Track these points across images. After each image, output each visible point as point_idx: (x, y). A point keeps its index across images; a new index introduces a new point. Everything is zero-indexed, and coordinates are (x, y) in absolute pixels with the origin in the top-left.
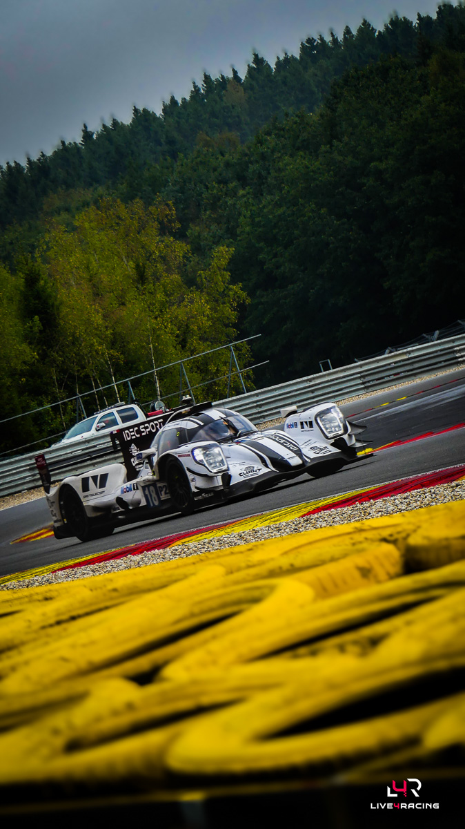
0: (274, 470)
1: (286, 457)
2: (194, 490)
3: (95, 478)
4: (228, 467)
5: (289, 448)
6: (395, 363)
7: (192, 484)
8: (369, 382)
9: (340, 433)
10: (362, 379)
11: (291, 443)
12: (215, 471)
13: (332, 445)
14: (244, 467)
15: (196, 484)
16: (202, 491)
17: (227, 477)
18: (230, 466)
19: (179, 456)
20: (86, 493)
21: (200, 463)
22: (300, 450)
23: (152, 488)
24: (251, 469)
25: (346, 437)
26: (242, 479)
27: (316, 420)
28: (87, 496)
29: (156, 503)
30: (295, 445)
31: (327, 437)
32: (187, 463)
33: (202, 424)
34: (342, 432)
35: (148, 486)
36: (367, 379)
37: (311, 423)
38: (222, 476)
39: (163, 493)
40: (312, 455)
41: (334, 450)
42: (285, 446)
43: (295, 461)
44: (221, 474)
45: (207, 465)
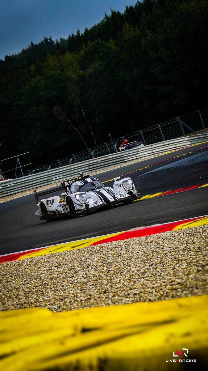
0: (104, 203)
1: (109, 198)
2: (76, 210)
3: (50, 201)
4: (88, 202)
5: (111, 195)
6: (101, 161)
7: (75, 207)
8: (92, 168)
9: (131, 189)
10: (89, 167)
11: (112, 193)
12: (83, 203)
13: (128, 193)
14: (94, 202)
15: (77, 207)
16: (79, 210)
17: (87, 206)
18: (89, 201)
19: (72, 197)
20: (48, 206)
21: (78, 200)
22: (114, 196)
23: (65, 207)
24: (96, 202)
25: (132, 191)
26: (93, 206)
27: (122, 184)
28: (48, 207)
29: (66, 213)
30: (113, 194)
31: (126, 191)
32: (74, 200)
33: (84, 184)
34: (132, 188)
35: (64, 206)
36: (91, 167)
37: (120, 185)
38: (85, 205)
39: (68, 209)
40: (119, 198)
41: (128, 195)
42: (110, 194)
43: (112, 200)
44: (85, 204)
45: (80, 201)
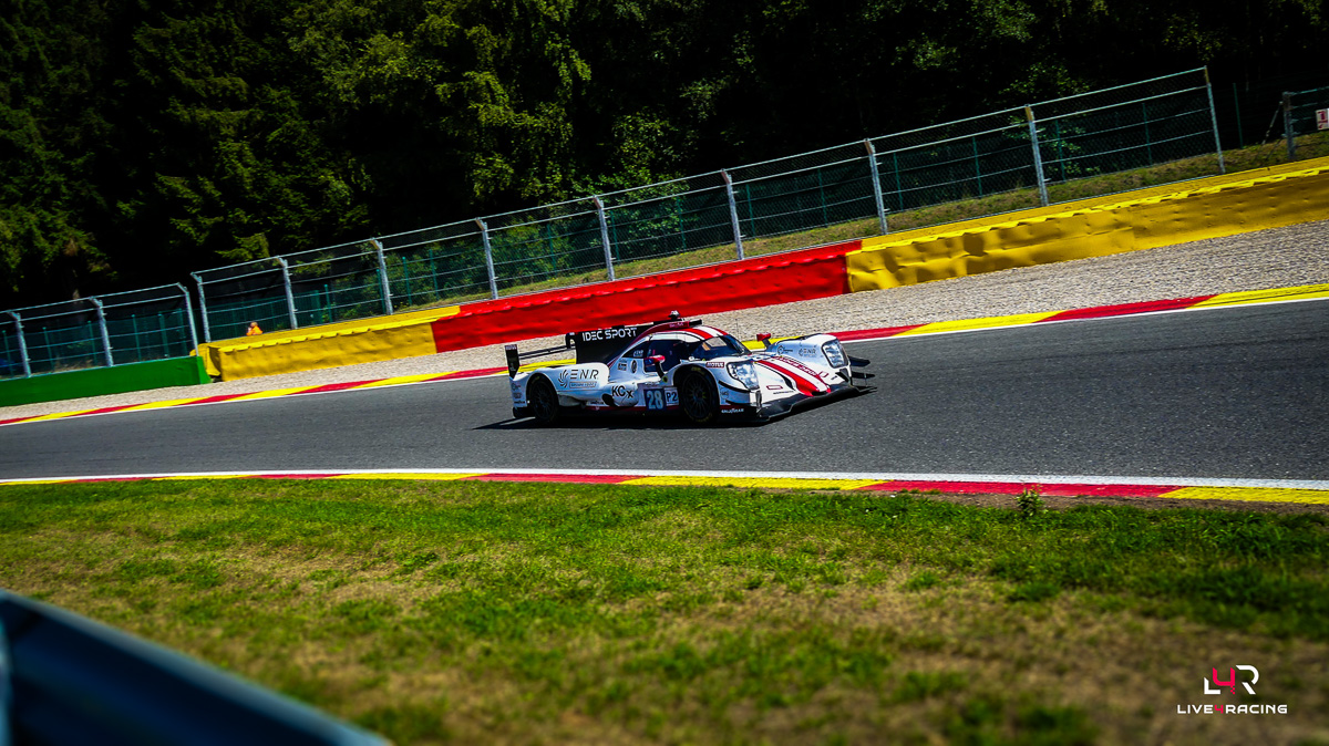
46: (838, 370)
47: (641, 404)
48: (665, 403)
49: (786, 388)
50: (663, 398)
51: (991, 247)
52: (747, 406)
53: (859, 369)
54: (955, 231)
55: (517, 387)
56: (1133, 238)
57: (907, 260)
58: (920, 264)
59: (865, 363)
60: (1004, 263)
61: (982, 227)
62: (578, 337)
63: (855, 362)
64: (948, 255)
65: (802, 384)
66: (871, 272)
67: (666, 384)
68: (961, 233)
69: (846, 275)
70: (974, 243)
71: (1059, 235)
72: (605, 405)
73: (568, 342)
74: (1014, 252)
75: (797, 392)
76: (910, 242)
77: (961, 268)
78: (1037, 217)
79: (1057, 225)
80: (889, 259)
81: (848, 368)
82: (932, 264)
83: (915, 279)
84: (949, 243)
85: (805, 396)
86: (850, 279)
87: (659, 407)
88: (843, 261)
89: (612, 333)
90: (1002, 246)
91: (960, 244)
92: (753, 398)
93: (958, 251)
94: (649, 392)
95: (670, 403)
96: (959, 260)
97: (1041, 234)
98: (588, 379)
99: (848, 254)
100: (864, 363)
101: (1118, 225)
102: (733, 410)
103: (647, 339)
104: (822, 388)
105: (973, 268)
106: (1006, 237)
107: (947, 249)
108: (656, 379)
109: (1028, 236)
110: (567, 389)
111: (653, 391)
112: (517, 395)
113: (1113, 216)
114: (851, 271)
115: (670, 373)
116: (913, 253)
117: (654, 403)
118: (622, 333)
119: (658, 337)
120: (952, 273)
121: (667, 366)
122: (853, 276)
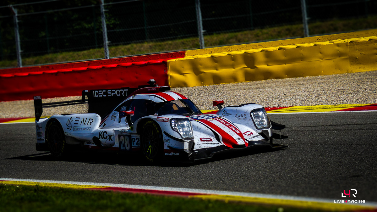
46: (260, 131)
47: (117, 145)
48: (131, 146)
49: (214, 140)
50: (130, 142)
51: (260, 63)
52: (182, 151)
53: (277, 132)
54: (238, 51)
55: (39, 128)
56: (349, 64)
57: (207, 68)
58: (215, 71)
59: (283, 127)
60: (267, 75)
61: (256, 49)
62: (90, 94)
63: (276, 126)
64: (233, 66)
65: (227, 138)
66: (183, 74)
67: (132, 132)
68: (242, 52)
69: (167, 76)
70: (249, 59)
71: (302, 58)
72: (95, 145)
73: (84, 97)
74: (274, 68)
75: (222, 144)
76: (210, 56)
77: (241, 76)
78: (290, 45)
79: (302, 51)
80: (195, 66)
81: (269, 130)
82: (223, 72)
83: (212, 82)
84: (233, 58)
85: (227, 147)
86: (169, 78)
87: (128, 148)
88: (165, 65)
89: (112, 92)
90: (267, 63)
91: (240, 60)
92: (186, 146)
93: (239, 64)
94: (122, 137)
95: (135, 145)
96: (239, 70)
97: (291, 57)
98: (85, 126)
99: (169, 61)
100: (281, 127)
101: (340, 55)
102: (172, 154)
103: (131, 98)
104: (241, 142)
105: (249, 77)
106: (269, 57)
107: (232, 62)
108: (126, 128)
109: (283, 58)
110: (72, 131)
111: (124, 136)
112: (39, 134)
113: (337, 48)
114: (170, 73)
115: (135, 124)
116: (210, 63)
117: (124, 146)
118: (118, 93)
119: (136, 97)
120: (234, 79)
121: (135, 118)
122: (171, 77)
